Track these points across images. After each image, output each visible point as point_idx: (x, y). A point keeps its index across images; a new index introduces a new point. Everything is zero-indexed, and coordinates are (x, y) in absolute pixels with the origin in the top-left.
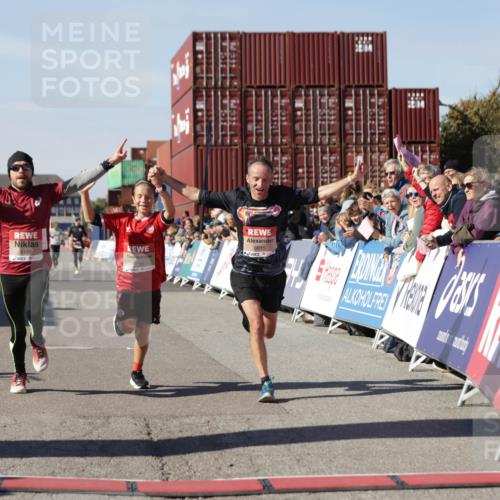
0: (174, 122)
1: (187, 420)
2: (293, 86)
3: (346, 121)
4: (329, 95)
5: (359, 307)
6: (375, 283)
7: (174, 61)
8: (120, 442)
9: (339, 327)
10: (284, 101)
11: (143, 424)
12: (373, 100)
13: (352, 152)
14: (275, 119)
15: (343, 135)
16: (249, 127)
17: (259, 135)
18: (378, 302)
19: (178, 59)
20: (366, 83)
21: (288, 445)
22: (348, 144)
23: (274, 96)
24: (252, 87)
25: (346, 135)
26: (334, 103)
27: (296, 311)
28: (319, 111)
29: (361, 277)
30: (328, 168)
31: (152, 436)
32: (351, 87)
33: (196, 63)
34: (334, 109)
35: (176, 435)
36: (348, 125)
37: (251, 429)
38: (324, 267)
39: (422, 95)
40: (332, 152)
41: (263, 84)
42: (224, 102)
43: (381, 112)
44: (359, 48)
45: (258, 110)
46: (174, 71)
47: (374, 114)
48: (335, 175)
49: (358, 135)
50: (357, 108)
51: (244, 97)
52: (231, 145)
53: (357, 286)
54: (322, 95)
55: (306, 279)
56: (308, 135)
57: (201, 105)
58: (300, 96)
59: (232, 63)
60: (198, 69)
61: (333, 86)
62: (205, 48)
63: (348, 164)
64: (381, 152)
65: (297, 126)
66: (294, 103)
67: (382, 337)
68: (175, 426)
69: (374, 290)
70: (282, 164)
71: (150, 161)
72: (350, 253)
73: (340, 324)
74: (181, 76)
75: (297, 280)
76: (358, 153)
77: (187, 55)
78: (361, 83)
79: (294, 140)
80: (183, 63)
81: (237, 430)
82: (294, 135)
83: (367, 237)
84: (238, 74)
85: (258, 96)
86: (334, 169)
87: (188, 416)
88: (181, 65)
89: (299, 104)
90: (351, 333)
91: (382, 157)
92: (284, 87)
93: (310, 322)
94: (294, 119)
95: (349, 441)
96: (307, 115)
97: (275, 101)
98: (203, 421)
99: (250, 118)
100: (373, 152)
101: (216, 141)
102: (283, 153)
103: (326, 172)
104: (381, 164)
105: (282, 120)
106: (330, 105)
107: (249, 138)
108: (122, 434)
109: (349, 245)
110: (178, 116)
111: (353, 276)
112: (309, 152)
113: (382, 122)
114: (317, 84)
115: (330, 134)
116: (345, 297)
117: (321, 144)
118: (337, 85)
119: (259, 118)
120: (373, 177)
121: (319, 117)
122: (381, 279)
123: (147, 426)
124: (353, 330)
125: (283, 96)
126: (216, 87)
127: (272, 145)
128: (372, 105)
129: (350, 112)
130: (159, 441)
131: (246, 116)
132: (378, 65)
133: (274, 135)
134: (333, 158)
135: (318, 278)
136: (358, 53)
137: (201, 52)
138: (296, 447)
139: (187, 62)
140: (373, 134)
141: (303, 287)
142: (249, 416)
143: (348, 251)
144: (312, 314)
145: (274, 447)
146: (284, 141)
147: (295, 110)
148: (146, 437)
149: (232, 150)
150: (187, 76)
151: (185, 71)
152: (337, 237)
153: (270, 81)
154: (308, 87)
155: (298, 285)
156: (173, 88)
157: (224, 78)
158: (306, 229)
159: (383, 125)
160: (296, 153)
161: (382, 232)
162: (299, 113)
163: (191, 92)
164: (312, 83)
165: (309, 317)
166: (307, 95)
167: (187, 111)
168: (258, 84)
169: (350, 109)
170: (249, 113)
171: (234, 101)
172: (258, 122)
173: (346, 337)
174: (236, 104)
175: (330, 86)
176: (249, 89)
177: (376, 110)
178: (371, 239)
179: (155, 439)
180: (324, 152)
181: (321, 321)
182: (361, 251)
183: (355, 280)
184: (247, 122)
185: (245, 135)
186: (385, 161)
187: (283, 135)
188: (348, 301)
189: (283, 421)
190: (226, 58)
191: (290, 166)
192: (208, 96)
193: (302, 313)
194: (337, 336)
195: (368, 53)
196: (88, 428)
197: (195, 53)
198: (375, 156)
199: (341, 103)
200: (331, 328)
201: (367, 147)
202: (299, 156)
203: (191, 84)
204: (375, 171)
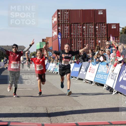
0: (53, 32)
1: (57, 108)
2: (83, 23)
3: (96, 32)
4: (92, 25)
5: (100, 79)
6: (104, 73)
7: (53, 17)
8: (40, 113)
9: (95, 84)
10: (80, 27)
11: (46, 109)
12: (103, 26)
13: (98, 40)
14: (78, 31)
15: (95, 35)
16: (72, 33)
17: (74, 35)
18: (105, 77)
19: (54, 16)
20: (101, 22)
21: (82, 114)
22: (97, 38)
23: (78, 26)
24: (72, 23)
25: (96, 35)
26: (93, 27)
27: (84, 80)
28: (89, 29)
29: (100, 71)
30: (92, 44)
31: (48, 112)
32: (97, 23)
33: (58, 17)
34: (93, 29)
35: (54, 112)
36: (97, 33)
37: (73, 110)
38: (91, 69)
39: (115, 25)
40: (93, 40)
41: (75, 22)
42: (65, 27)
43: (105, 30)
44: (99, 13)
45: (74, 29)
46: (53, 19)
47: (103, 30)
48: (93, 45)
49: (99, 35)
50: (99, 29)
51: (70, 26)
52: (67, 38)
53: (99, 74)
54: (90, 25)
55: (86, 72)
56: (86, 35)
57: (60, 28)
58: (85, 25)
59: (67, 17)
60: (59, 19)
61: (93, 23)
62: (61, 14)
63: (97, 43)
64: (105, 39)
65: (84, 33)
66: (83, 27)
67: (106, 86)
68: (54, 109)
69: (104, 74)
70: (80, 43)
71: (47, 42)
72: (97, 65)
73: (95, 83)
74: (55, 21)
75: (84, 72)
76: (99, 40)
77: (56, 15)
78: (100, 22)
79: (83, 37)
80: (55, 17)
81: (69, 110)
82: (83, 35)
83: (102, 61)
84: (69, 20)
85: (74, 26)
86: (93, 44)
87: (57, 107)
88: (54, 18)
89: (84, 28)
90: (98, 85)
91: (105, 41)
92: (80, 23)
93: (88, 83)
94: (83, 31)
95: (98, 113)
96: (86, 30)
97: (78, 27)
98: (61, 108)
99: (72, 31)
100: (103, 40)
101: (63, 37)
102: (80, 40)
103: (91, 45)
104: (105, 43)
105: (80, 32)
106: (92, 28)
107: (72, 36)
108: (40, 112)
109: (97, 63)
110: (54, 31)
111: (98, 71)
112: (87, 40)
113: (105, 32)
114: (89, 22)
115: (92, 35)
116: (96, 76)
117: (90, 38)
118: (94, 23)
119: (74, 31)
120: (103, 46)
121: (89, 31)
122: (105, 72)
123: (47, 109)
124: (98, 84)
125: (80, 26)
126: (63, 23)
127: (78, 38)
128: (103, 28)
129: (97, 30)
130: (50, 113)
131: (71, 31)
132: (104, 17)
133: (78, 35)
134: (93, 41)
135: (89, 71)
136: (99, 15)
137: (60, 15)
138: (84, 115)
139: (56, 17)
140: (103, 35)
141: (86, 74)
142: (72, 107)
143: (97, 64)
144: (88, 80)
145: (79, 114)
146: (81, 37)
147: (83, 29)
148: (46, 112)
149: (67, 39)
150: (56, 21)
151: (55, 19)
152: (94, 61)
153: (77, 22)
154: (86, 23)
155: (85, 73)
156: (53, 24)
157: (65, 21)
158: (86, 59)
159: (105, 33)
160: (84, 40)
161: (106, 60)
162: (84, 30)
163: (57, 25)
164: (87, 22)
165: (87, 81)
166: (86, 25)
167: (56, 29)
168: (74, 22)
169: (97, 29)
170: (72, 30)
171: (68, 27)
172: (74, 32)
173: (97, 86)
174: (68, 28)
175: (92, 23)
176: (72, 24)
177: (104, 29)
178: (103, 61)
179: (49, 113)
180: (91, 40)
181: (90, 82)
182: (100, 65)
183: (99, 72)
184: (71, 32)
185: (71, 35)
186: (106, 42)
187: (80, 36)
188: (97, 77)
189: (81, 108)
190: (66, 16)
191: (82, 43)
192: (61, 26)
193: (85, 80)
194: (94, 86)
195: (102, 14)
196: (32, 110)
197: (58, 15)
198: (103, 41)
199: (95, 27)
200: (93, 84)
201: (101, 38)
202: (84, 41)
203: (57, 23)
204: (104, 44)
